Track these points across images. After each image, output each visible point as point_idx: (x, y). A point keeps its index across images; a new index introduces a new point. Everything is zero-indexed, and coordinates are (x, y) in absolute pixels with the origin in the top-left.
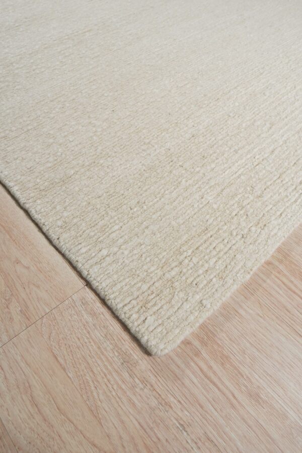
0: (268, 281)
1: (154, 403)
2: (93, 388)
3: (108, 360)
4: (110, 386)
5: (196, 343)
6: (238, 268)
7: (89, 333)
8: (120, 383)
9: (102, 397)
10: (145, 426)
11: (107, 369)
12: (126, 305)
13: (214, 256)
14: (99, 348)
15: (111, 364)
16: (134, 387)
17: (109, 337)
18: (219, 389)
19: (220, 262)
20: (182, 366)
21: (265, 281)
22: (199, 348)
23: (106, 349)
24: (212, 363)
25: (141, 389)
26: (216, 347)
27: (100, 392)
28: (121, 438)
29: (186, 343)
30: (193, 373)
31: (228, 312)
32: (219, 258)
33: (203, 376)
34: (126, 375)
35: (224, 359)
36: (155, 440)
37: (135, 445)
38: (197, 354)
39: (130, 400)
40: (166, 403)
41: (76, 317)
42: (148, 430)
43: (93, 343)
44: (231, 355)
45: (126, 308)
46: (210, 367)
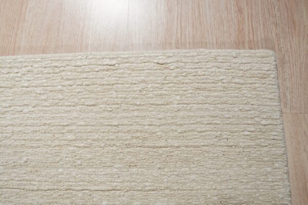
0: (188, 41)
1: (282, 40)
2: (304, 64)
3: (290, 69)
4: (296, 59)
5: (247, 45)
6: (203, 56)
7: (292, 88)
8: (291, 57)
9: (302, 58)
10: (291, 36)
11: (293, 67)
12: (272, 85)
13: (208, 71)
14: (291, 78)
15: (290, 67)
16: (287, 51)
17: (284, 79)
18: (252, 24)
19: (208, 66)
20: (260, 42)
21: (189, 43)
22: (247, 43)
23: (289, 75)
24: (247, 33)
25: (284, 48)
26: (240, 38)
27: (301, 60)
28: (303, 39)
29: (250, 48)
30: (257, 37)
31: (221, 45)
32: (207, 68)
33: (255, 33)
34: (287, 58)
35: (241, 31)
36: (290, 29)
37: (299, 33)
38: (250, 42)
39: (291, 48)
40: (277, 36)
41: (294, 101)
42: (291, 33)
43: (293, 82)
44: (236, 30)
45: (274, 83)
46: (249, 33)
